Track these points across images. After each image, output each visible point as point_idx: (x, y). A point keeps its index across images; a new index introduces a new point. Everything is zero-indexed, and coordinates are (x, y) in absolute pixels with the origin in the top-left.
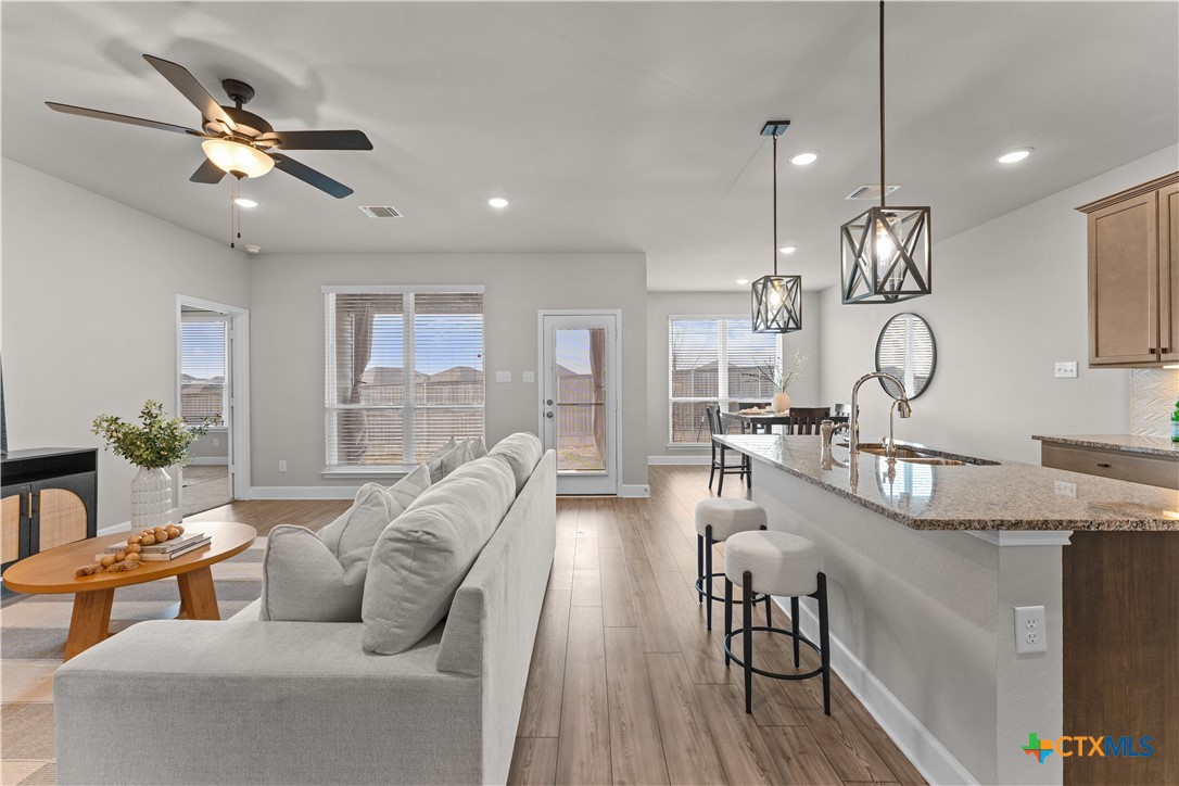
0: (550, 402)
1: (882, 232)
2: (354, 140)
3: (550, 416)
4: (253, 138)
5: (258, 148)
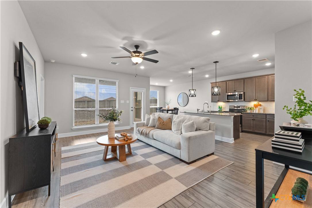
0: (132, 108)
2: (155, 52)
3: (132, 110)
4: (139, 55)
5: (140, 57)
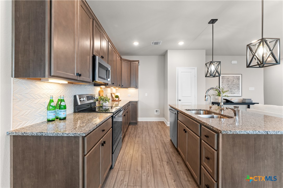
1: (212, 65)
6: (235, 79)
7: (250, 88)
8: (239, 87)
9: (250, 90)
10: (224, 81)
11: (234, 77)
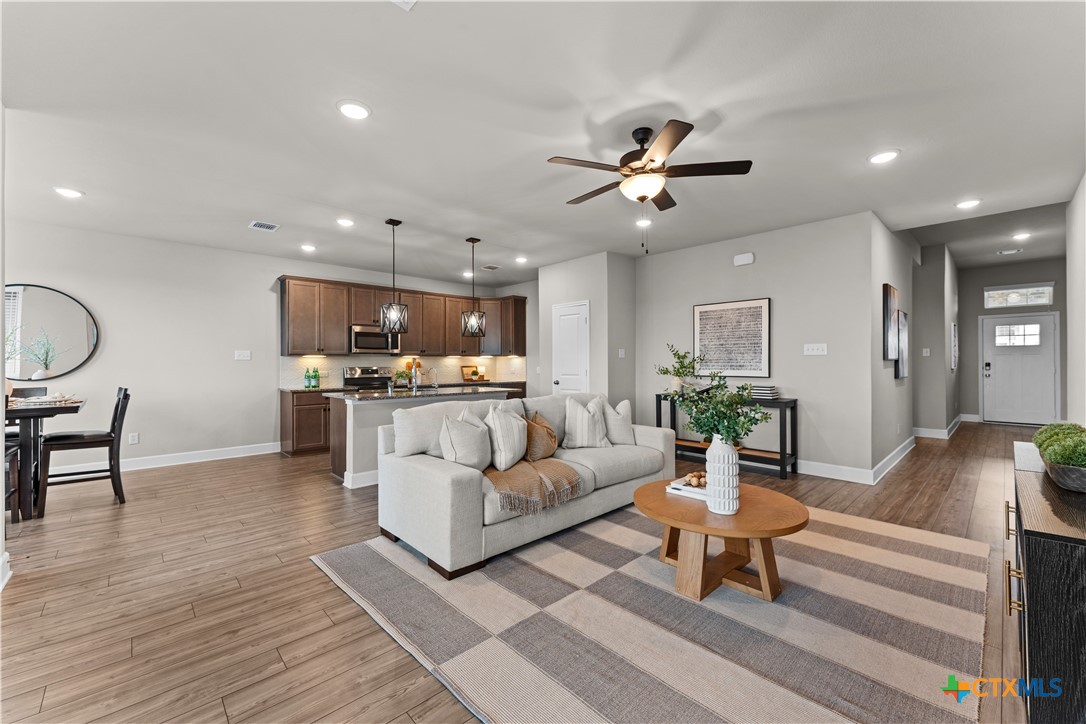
6: (743, 319)
7: (806, 346)
8: (758, 345)
9: (806, 353)
10: (708, 327)
11: (738, 309)
